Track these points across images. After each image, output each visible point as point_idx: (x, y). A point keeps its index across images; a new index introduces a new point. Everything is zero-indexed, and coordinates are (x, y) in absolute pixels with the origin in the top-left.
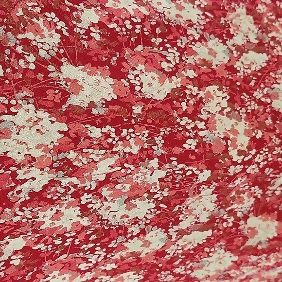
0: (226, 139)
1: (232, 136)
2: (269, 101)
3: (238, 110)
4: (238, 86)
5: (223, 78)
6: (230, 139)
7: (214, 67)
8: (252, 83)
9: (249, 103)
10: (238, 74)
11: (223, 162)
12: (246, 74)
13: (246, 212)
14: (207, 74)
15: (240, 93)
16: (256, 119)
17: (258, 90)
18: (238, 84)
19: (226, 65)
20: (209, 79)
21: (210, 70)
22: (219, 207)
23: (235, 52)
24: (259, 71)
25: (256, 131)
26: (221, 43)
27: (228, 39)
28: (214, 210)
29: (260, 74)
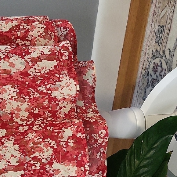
0: (12, 114)
1: (16, 112)
2: (49, 92)
3: (23, 97)
4: (27, 85)
5: (17, 80)
6: (15, 114)
7: (12, 74)
8: (38, 82)
9: (33, 93)
10: (29, 77)
11: (11, 125)
12: (36, 76)
13: (49, 159)
14: (6, 78)
15: (28, 88)
16: (36, 101)
17: (42, 86)
18: (27, 83)
19: (21, 72)
20: (5, 81)
21: (9, 76)
22: (24, 154)
23: (30, 63)
24: (46, 74)
25: (34, 109)
26: (20, 58)
27: (26, 55)
28: (20, 157)
29: (46, 76)
